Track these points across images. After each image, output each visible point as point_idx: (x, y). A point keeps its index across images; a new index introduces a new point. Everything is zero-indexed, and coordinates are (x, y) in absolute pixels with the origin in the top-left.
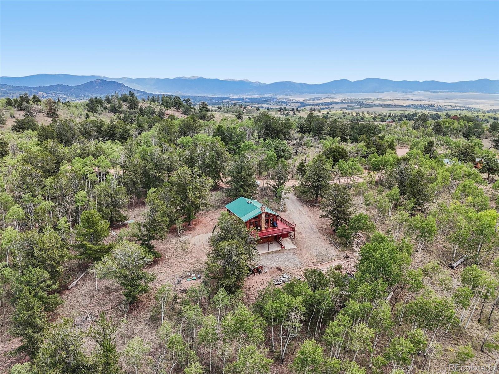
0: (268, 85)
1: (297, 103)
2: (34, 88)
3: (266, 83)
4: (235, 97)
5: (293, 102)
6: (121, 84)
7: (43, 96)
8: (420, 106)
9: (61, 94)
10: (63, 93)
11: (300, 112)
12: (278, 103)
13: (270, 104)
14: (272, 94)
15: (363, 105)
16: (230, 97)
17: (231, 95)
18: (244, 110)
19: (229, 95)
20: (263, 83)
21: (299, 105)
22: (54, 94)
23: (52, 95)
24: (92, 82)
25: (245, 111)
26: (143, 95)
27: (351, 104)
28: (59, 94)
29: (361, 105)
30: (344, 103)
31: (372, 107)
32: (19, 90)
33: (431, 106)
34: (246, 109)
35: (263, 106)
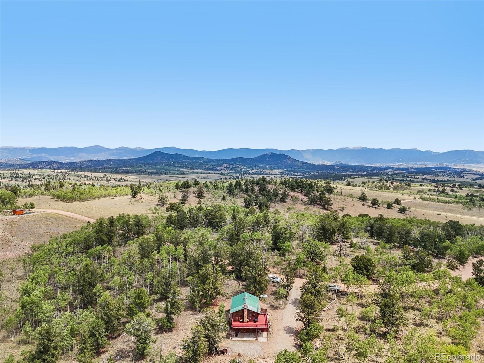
1: (475, 174)
2: (221, 160)
3: (439, 152)
4: (400, 167)
5: (470, 174)
6: (287, 156)
7: (226, 166)
9: (240, 165)
10: (241, 164)
11: (462, 189)
12: (450, 174)
13: (438, 175)
16: (394, 167)
17: (396, 164)
18: (390, 186)
21: (478, 176)
22: (234, 165)
23: (233, 166)
24: (264, 155)
25: (392, 186)
26: (305, 165)
28: (238, 165)
32: (211, 162)
34: (393, 184)
35: (427, 177)
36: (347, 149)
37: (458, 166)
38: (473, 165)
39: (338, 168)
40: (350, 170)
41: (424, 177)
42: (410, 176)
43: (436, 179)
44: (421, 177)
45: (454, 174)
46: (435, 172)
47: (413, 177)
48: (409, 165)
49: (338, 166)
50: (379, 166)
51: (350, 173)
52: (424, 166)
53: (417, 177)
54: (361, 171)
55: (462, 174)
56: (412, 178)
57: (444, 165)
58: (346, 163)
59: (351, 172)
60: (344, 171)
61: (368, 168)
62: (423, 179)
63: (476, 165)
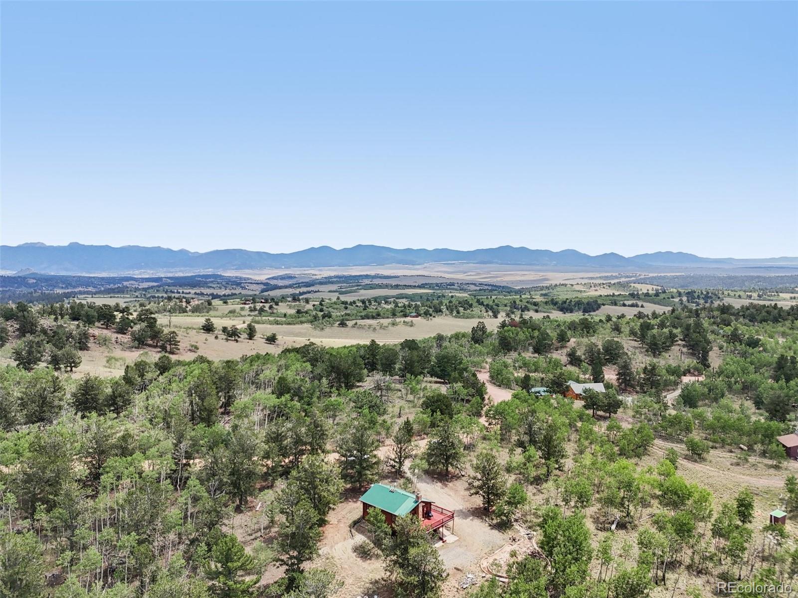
0: (202, 255)
1: (258, 284)
5: (251, 283)
8: (437, 286)
12: (227, 285)
13: (213, 288)
14: (210, 270)
15: (360, 285)
16: (136, 277)
17: (137, 272)
18: (187, 307)
19: (131, 272)
20: (193, 251)
21: (263, 287)
25: (190, 308)
27: (343, 285)
29: (358, 286)
30: (332, 283)
31: (375, 288)
33: (451, 285)
36: (38, 245)
37: (230, 273)
38: (247, 271)
39: (35, 281)
40: (61, 285)
41: (198, 291)
42: (176, 291)
43: (215, 293)
44: (193, 291)
45: (232, 285)
46: (206, 283)
47: (181, 291)
48: (157, 273)
49: (34, 279)
50: (108, 276)
51: (60, 291)
52: (181, 275)
53: (188, 291)
54: (81, 285)
55: (242, 285)
56: (179, 293)
57: (209, 271)
58: (43, 272)
59: (62, 288)
60: (49, 286)
61: (93, 280)
62: (195, 293)
63: (251, 271)
